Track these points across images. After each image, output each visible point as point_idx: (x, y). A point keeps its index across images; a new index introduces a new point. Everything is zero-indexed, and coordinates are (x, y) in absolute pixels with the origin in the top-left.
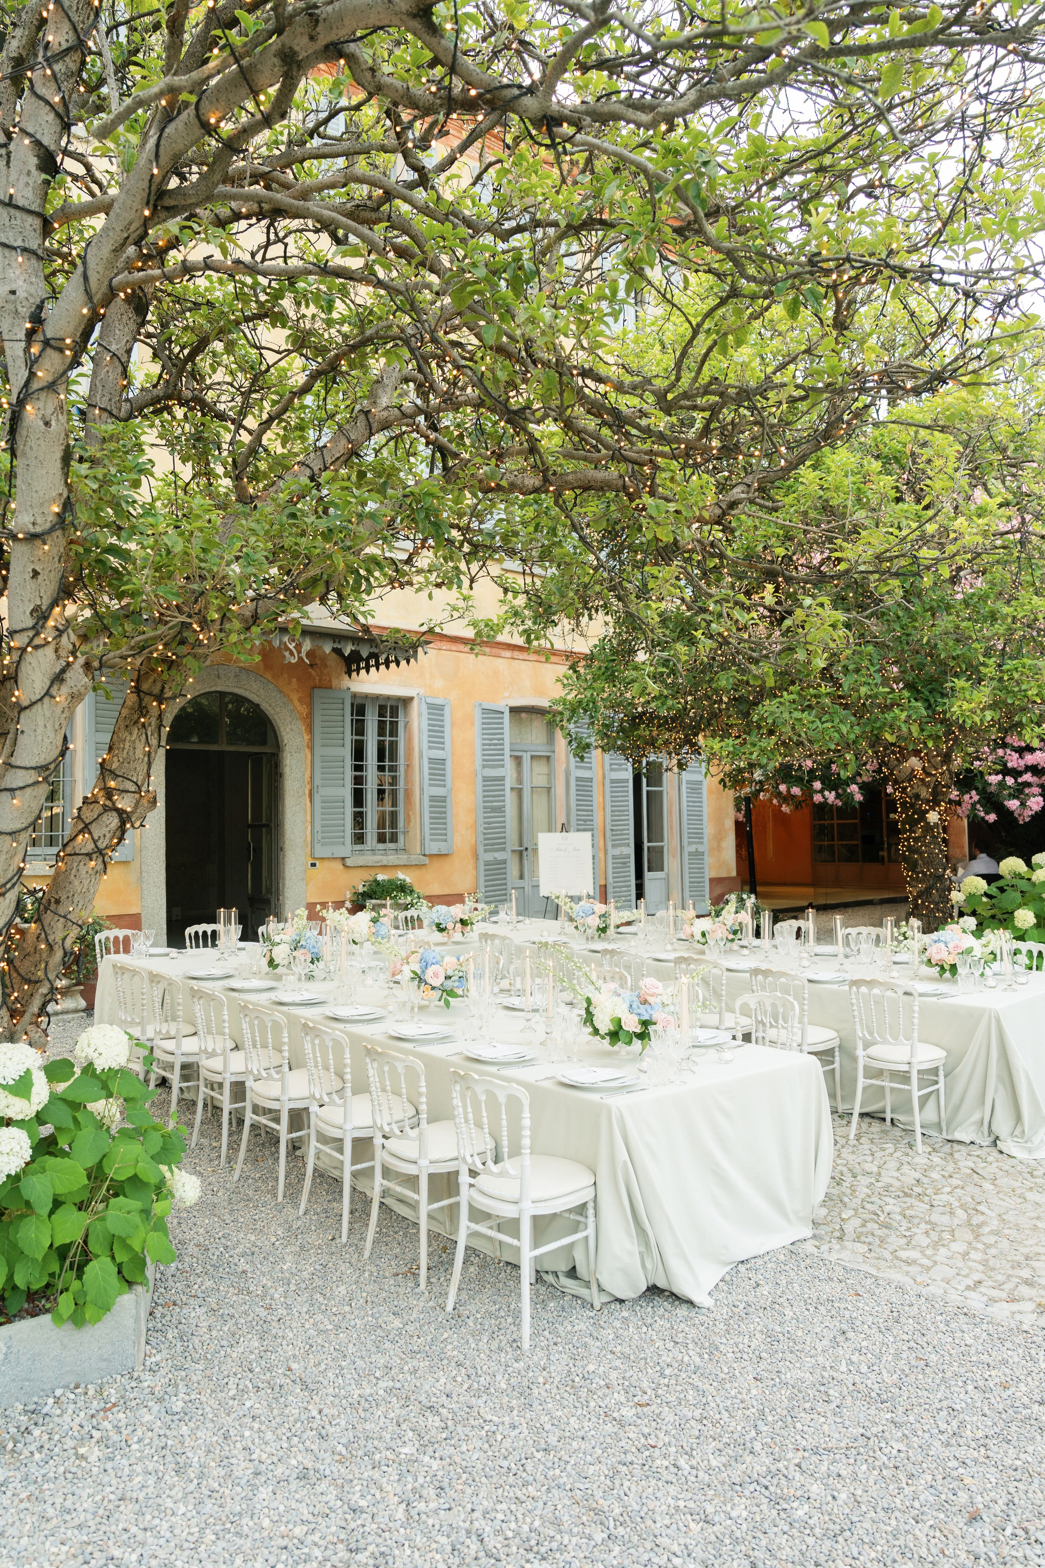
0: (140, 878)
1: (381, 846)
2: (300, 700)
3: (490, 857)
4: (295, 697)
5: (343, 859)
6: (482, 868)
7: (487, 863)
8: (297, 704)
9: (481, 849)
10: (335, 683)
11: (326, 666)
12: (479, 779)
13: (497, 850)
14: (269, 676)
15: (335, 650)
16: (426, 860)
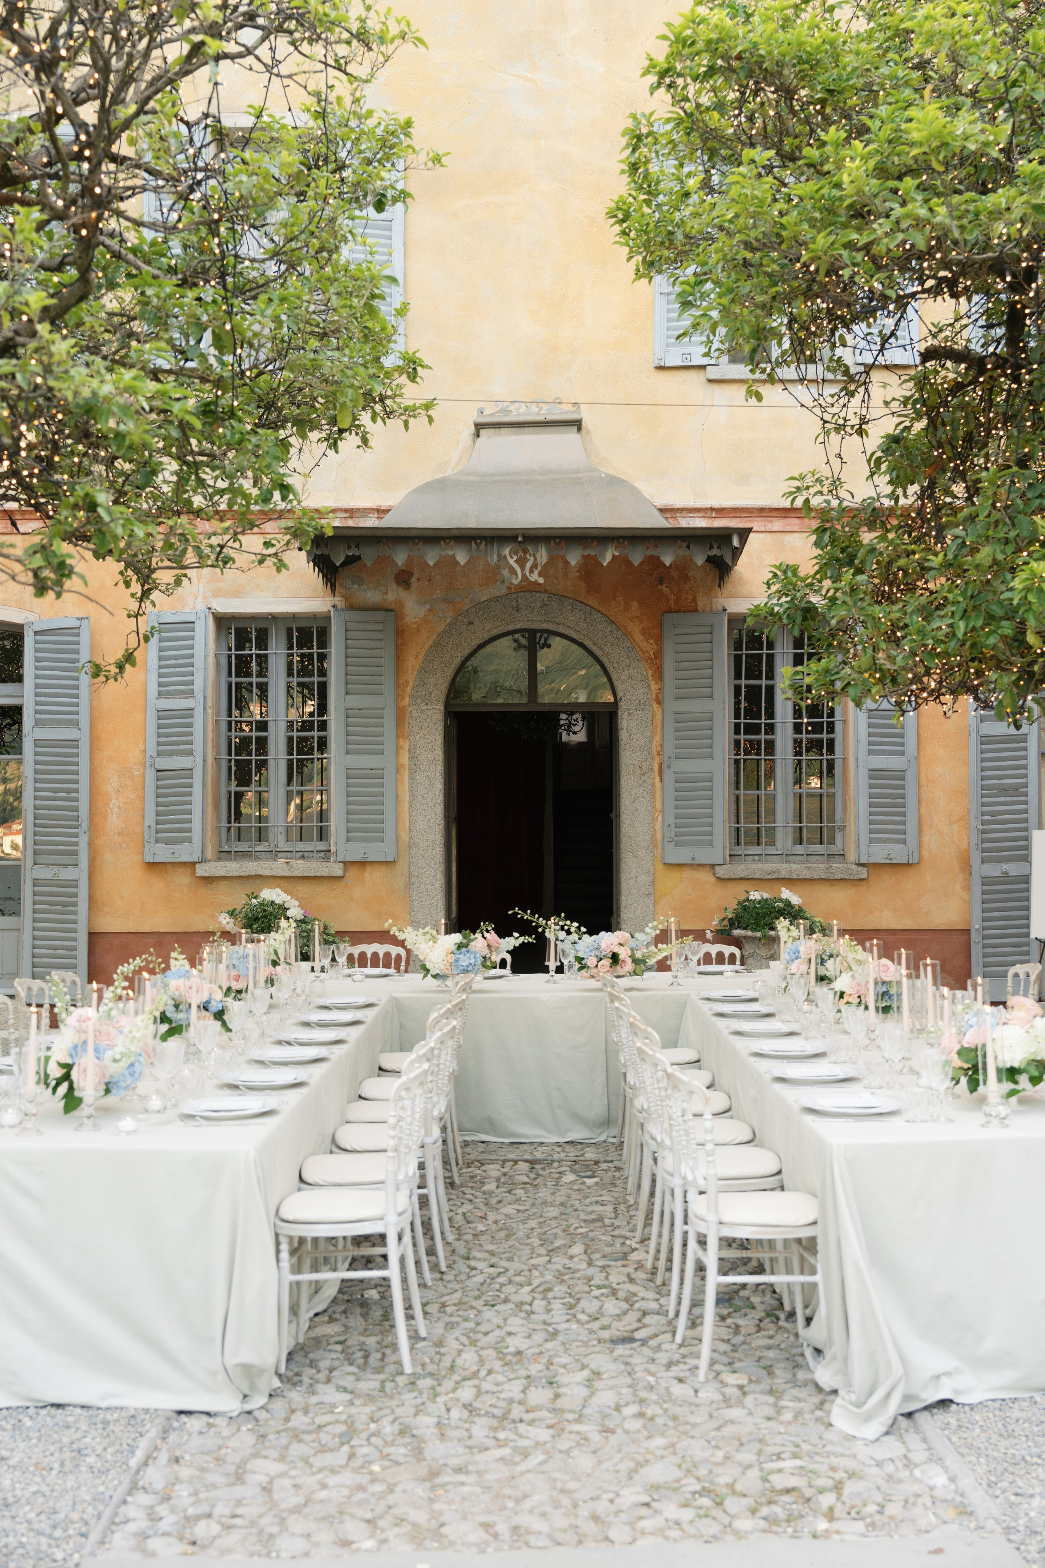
0: (408, 885)
1: (799, 849)
2: (644, 632)
3: (995, 870)
4: (635, 629)
5: (713, 866)
6: (977, 888)
7: (986, 881)
8: (638, 637)
9: (976, 858)
10: (702, 602)
11: (687, 578)
12: (974, 740)
13: (1009, 860)
14: (593, 602)
15: (710, 560)
16: (863, 873)
